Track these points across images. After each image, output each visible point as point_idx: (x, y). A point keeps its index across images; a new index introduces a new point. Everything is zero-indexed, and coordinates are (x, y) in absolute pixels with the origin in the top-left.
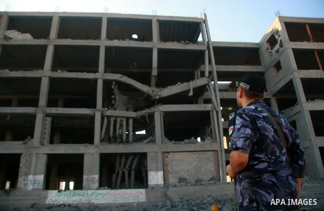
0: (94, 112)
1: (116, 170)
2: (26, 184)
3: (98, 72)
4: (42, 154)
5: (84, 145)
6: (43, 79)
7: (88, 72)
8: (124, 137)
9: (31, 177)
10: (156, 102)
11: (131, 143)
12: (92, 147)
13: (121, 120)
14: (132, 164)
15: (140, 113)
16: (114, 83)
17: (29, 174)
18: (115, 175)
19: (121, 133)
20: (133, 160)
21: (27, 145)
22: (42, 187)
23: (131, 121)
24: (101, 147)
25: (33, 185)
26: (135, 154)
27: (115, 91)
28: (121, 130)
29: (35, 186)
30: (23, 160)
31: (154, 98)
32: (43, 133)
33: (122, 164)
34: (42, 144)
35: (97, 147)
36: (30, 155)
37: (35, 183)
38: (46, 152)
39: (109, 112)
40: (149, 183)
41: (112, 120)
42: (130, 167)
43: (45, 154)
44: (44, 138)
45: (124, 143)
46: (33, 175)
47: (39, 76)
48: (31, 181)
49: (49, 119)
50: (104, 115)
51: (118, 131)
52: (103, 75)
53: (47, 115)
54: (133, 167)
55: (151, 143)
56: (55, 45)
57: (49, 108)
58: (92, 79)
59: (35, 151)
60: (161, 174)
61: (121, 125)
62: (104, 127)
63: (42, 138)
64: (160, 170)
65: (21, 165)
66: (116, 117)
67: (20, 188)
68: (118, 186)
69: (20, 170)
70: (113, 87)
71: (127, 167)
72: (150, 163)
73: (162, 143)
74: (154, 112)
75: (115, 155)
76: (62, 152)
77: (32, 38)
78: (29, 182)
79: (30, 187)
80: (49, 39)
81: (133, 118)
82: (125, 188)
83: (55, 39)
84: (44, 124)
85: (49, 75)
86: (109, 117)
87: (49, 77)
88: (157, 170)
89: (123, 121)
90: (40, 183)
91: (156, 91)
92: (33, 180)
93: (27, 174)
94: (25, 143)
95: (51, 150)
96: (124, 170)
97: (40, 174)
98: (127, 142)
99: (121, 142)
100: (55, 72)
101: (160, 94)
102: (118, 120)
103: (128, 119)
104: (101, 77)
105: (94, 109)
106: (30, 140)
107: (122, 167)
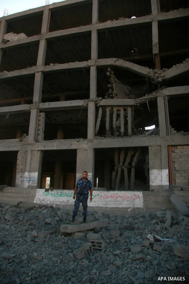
0: (87, 103)
1: (116, 167)
2: (22, 181)
3: (90, 59)
4: (36, 150)
5: (78, 140)
6: (37, 74)
7: (80, 60)
8: (122, 130)
9: (26, 174)
10: (159, 85)
11: (130, 136)
12: (86, 141)
13: (117, 110)
14: (132, 160)
15: (140, 100)
16: (109, 70)
17: (25, 171)
18: (114, 173)
19: (118, 125)
20: (134, 156)
21: (22, 142)
22: (36, 185)
23: (129, 110)
24: (95, 141)
25: (29, 182)
26: (135, 149)
27: (112, 79)
28: (118, 121)
29: (31, 183)
30: (19, 157)
31: (157, 80)
32: (37, 130)
33: (122, 161)
34: (37, 141)
35: (91, 141)
36: (26, 152)
37: (31, 180)
38: (40, 149)
39: (104, 102)
40: (151, 183)
41: (108, 110)
42: (130, 164)
43: (39, 150)
44: (38, 134)
45: (122, 137)
46: (28, 172)
47: (32, 72)
48: (27, 178)
49: (43, 115)
50: (98, 105)
51: (115, 123)
52: (96, 61)
53: (41, 111)
54: (133, 164)
55: (153, 135)
56: (47, 39)
57: (43, 103)
58: (85, 67)
59: (29, 148)
60: (165, 172)
61: (118, 116)
62: (99, 119)
63: (37, 134)
64: (165, 168)
65: (18, 162)
66: (112, 107)
67: (18, 185)
68: (117, 187)
69: (17, 166)
70: (108, 74)
71: (126, 164)
72: (152, 159)
73: (167, 134)
74: (156, 98)
75: (112, 150)
76: (55, 148)
77: (26, 37)
78: (25, 179)
79: (26, 184)
80: (40, 34)
81: (131, 106)
82: (124, 189)
83: (47, 32)
84: (38, 120)
85: (42, 70)
86: (104, 107)
87: (42, 72)
88: (161, 168)
89: (120, 110)
90: (34, 180)
91: (159, 72)
92: (28, 177)
93: (23, 172)
94: (21, 141)
95: (45, 146)
96: (123, 167)
97: (35, 171)
98: (126, 134)
99: (119, 135)
100: (47, 66)
101: (163, 75)
102: (115, 109)
103: (125, 107)
104: (93, 64)
105: (87, 100)
106: (25, 137)
107: (121, 164)
